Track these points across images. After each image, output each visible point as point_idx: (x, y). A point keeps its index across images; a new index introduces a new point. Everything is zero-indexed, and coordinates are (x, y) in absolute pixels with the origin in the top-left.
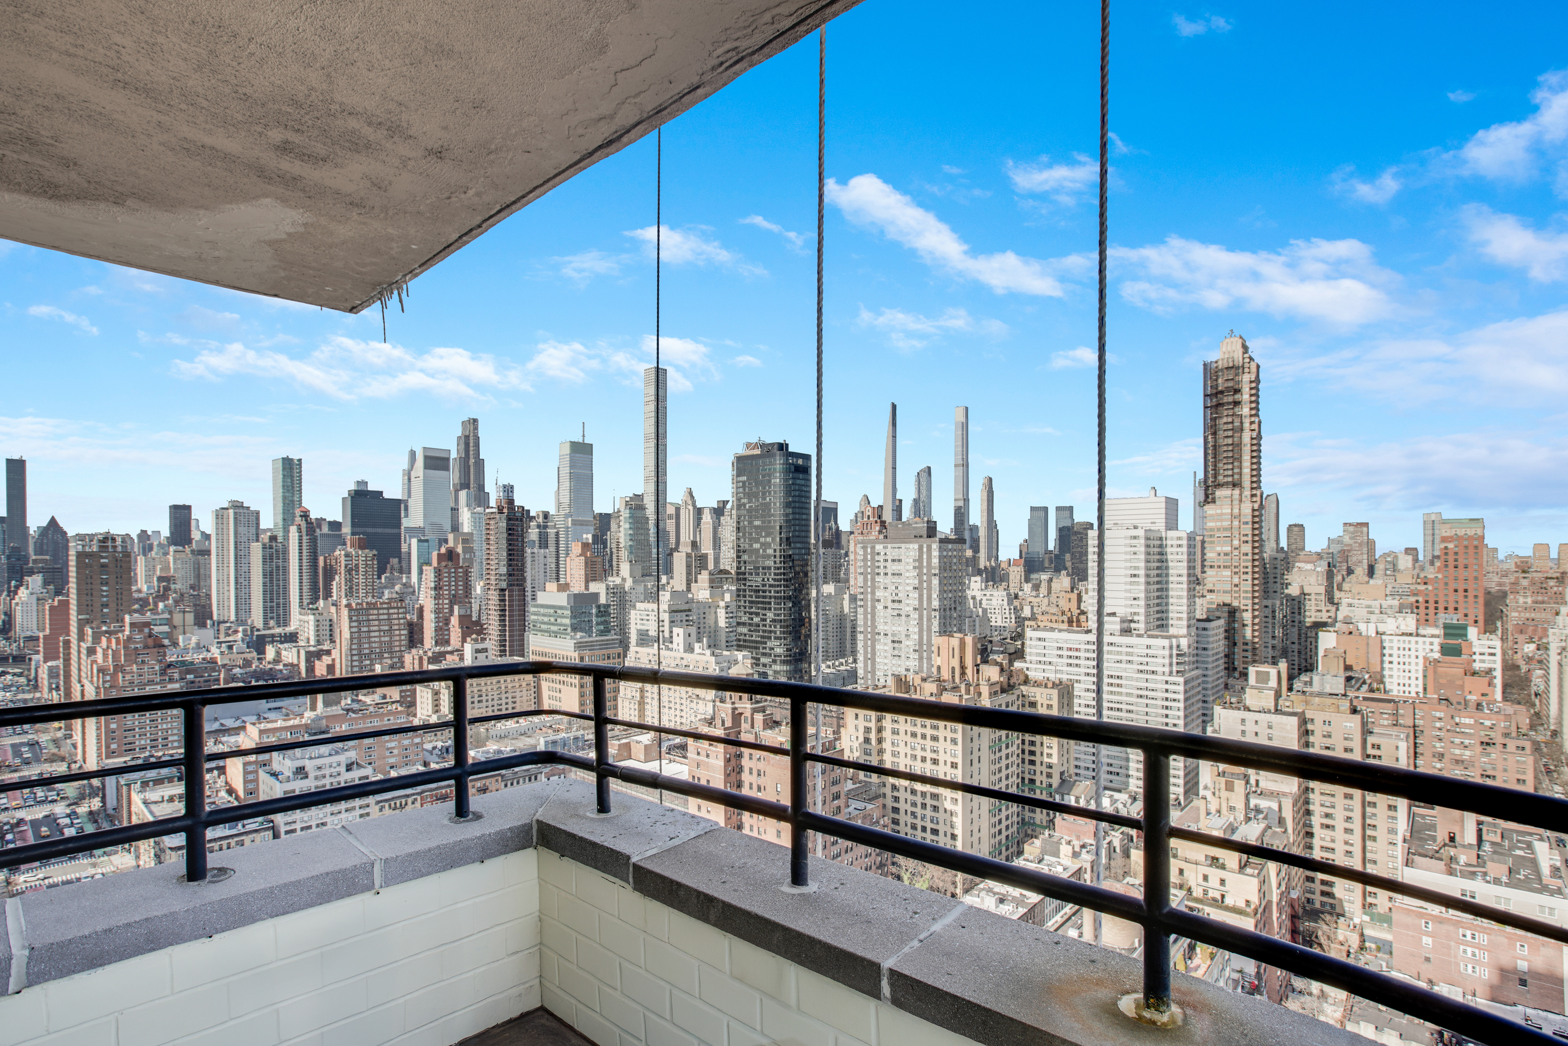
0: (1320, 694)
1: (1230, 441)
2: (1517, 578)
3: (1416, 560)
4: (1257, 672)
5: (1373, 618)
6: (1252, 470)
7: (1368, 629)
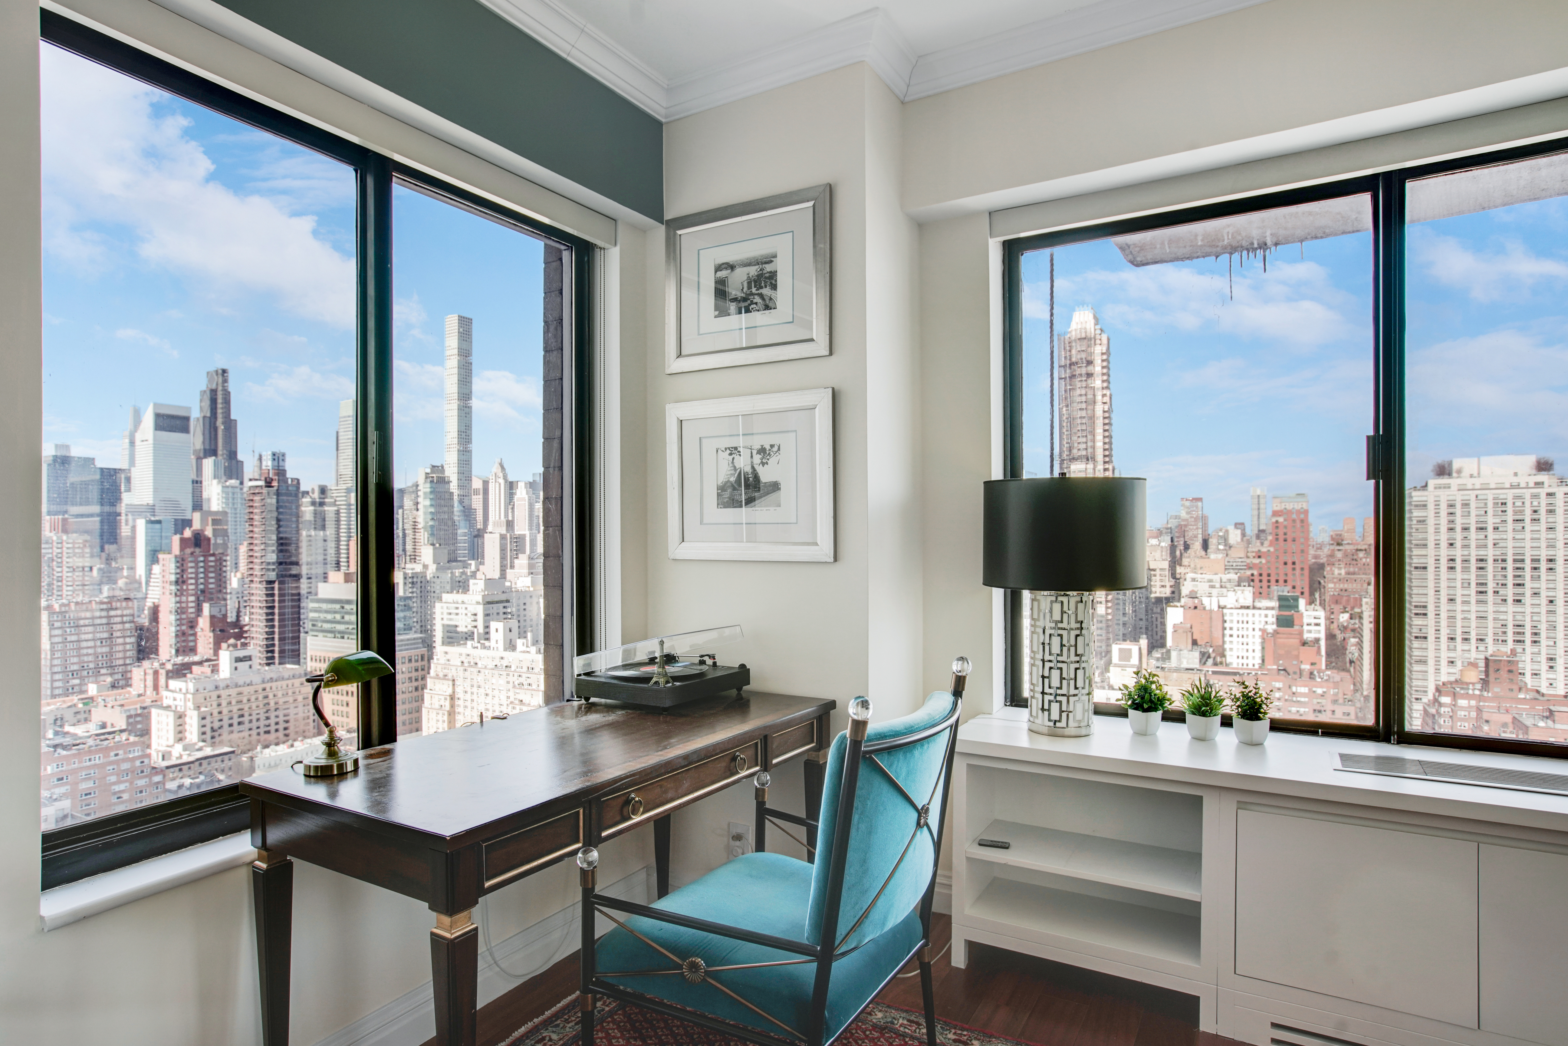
0: (1177, 670)
1: (1084, 413)
2: (1333, 550)
3: (1243, 535)
4: (1120, 650)
5: (1215, 592)
6: (1105, 443)
7: (1210, 603)
